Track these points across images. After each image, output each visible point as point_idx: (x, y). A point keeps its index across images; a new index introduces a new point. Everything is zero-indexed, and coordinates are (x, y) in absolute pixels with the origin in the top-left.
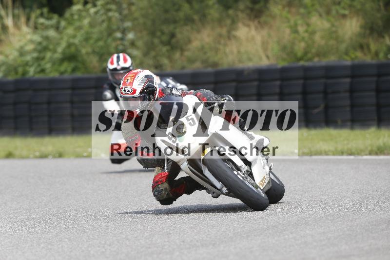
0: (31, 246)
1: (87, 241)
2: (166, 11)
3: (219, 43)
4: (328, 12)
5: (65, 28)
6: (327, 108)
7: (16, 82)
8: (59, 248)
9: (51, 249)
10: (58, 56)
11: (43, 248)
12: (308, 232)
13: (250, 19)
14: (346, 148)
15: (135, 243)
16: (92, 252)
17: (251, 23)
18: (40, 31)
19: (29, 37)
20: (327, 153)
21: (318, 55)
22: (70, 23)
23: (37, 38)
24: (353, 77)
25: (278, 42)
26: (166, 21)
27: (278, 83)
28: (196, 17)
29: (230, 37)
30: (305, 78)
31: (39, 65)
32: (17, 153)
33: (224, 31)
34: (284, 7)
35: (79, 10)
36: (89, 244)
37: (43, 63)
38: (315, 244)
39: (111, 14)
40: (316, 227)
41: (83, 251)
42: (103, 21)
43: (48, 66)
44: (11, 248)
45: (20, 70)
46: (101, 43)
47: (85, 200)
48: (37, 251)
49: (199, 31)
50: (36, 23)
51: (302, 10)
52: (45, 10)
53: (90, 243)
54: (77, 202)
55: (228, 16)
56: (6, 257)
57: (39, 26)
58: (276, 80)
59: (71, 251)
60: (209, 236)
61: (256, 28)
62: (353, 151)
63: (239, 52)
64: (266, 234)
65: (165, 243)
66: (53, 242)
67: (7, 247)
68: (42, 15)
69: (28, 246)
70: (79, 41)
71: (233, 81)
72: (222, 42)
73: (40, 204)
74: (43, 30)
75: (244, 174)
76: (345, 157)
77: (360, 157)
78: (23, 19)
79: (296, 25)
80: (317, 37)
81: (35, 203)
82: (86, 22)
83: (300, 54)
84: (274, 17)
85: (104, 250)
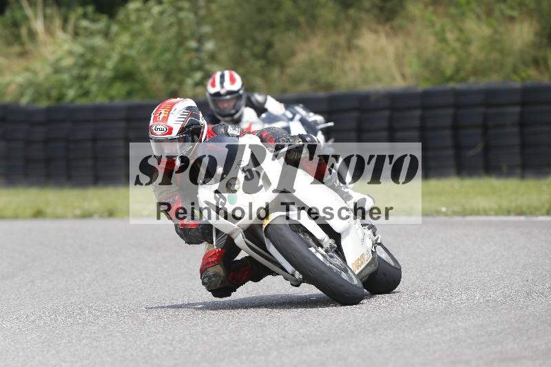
0: (69, 342)
1: (148, 336)
2: (260, 11)
3: (335, 56)
4: (489, 13)
5: (117, 34)
6: (487, 148)
7: (49, 110)
8: (108, 346)
9: (96, 347)
10: (107, 73)
11: (86, 345)
12: (460, 324)
13: (379, 22)
14: (513, 205)
15: (215, 339)
16: (154, 351)
17: (380, 28)
18: (81, 39)
19: (66, 47)
20: (486, 213)
21: (476, 72)
22: (125, 27)
23: (78, 49)
24: (523, 104)
25: (419, 56)
26: (261, 25)
27: (418, 113)
28: (302, 19)
29: (350, 47)
30: (457, 106)
31: (81, 87)
32: (49, 210)
33: (342, 40)
34: (426, 5)
35: (138, 10)
36: (151, 340)
37: (86, 84)
38: (470, 341)
39: (182, 15)
40: (471, 317)
41: (142, 350)
42: (171, 25)
43: (94, 88)
44: (40, 345)
45: (54, 93)
46: (168, 56)
47: (144, 277)
48: (77, 350)
49: (305, 39)
50: (76, 28)
51: (453, 10)
52: (90, 9)
53: (152, 338)
54: (133, 280)
55: (348, 18)
56: (34, 358)
57: (81, 31)
58: (415, 108)
59: (126, 350)
60: (320, 329)
61: (388, 35)
62: (524, 209)
63: (363, 69)
64: (401, 326)
65: (257, 339)
66: (101, 337)
67: (35, 344)
68: (85, 16)
69: (65, 343)
70: (138, 52)
71: (355, 109)
72: (340, 54)
73: (82, 283)
74: (87, 36)
75: (326, 251)
76: (512, 218)
77: (534, 219)
78: (58, 22)
79: (443, 31)
80: (473, 49)
81: (75, 281)
82: (147, 25)
83: (449, 71)
84: (412, 20)
85: (171, 349)
